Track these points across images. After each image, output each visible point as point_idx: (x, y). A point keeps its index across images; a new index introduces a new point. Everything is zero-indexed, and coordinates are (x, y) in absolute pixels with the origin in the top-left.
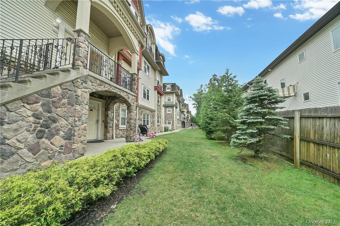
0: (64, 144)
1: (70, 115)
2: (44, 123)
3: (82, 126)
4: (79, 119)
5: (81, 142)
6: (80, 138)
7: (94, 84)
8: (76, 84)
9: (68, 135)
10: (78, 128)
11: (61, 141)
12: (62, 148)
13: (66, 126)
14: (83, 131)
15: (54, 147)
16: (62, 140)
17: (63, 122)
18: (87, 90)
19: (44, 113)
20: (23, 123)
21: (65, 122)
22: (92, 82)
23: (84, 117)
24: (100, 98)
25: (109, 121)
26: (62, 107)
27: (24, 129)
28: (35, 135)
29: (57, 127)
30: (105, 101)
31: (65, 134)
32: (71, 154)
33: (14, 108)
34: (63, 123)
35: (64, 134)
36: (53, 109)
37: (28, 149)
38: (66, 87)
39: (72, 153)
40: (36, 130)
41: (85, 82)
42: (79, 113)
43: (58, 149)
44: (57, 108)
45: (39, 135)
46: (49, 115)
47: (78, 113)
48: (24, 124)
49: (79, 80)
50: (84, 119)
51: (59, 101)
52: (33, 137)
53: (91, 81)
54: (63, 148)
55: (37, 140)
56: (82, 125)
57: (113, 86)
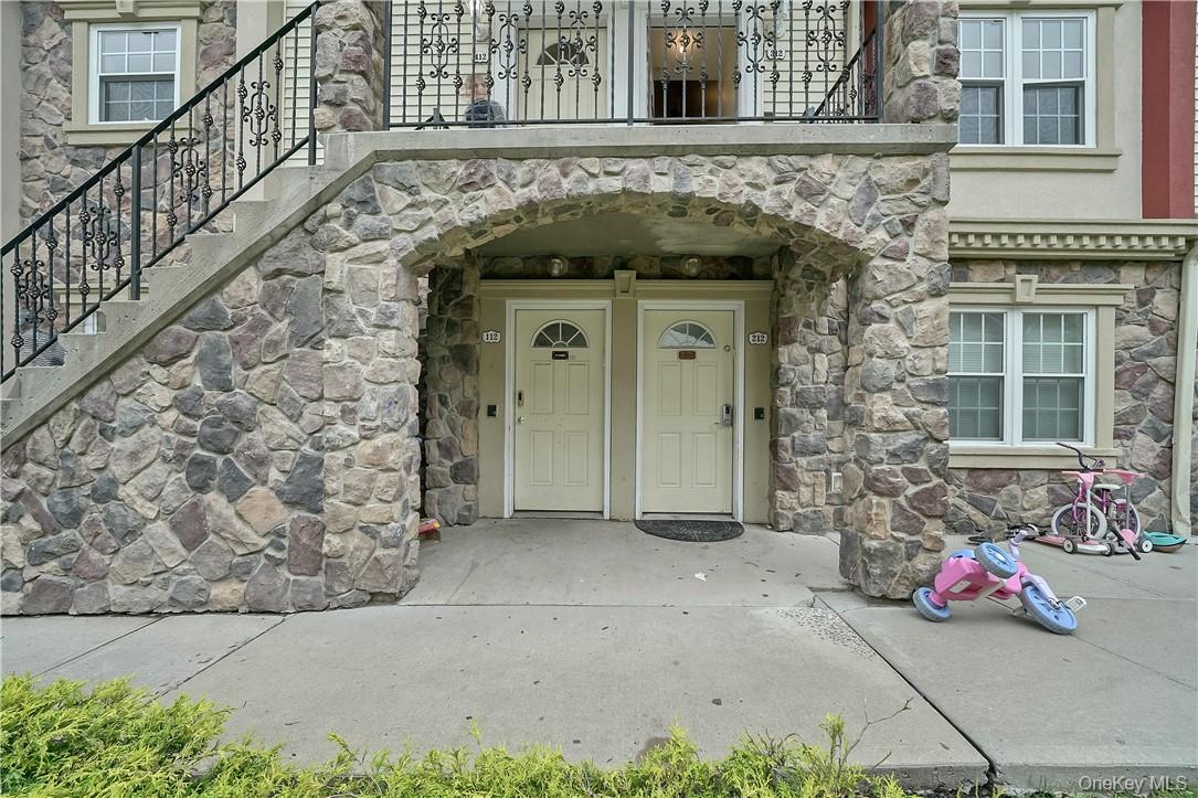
0: (287, 525)
1: (303, 393)
2: (208, 430)
3: (366, 448)
4: (343, 411)
5: (361, 528)
6: (356, 509)
7: (427, 194)
8: (323, 235)
9: (299, 486)
10: (341, 456)
11: (273, 510)
12: (282, 540)
13: (290, 442)
14: (373, 470)
15: (247, 530)
16: (279, 506)
17: (276, 425)
18: (383, 246)
19: (206, 392)
20: (151, 434)
21: (282, 427)
22: (411, 190)
23: (373, 399)
24: (733, 277)
25: (794, 411)
26: (268, 360)
27: (154, 452)
28: (184, 477)
29: (249, 449)
30: (766, 286)
31: (288, 482)
32: (320, 579)
33: (124, 384)
34: (276, 430)
35: (283, 478)
36: (236, 373)
37: (171, 522)
38: (279, 265)
39: (321, 573)
40: (184, 457)
41: (368, 204)
42: (340, 376)
43: (265, 541)
44: (247, 367)
45: (195, 477)
46: (222, 397)
47: (336, 379)
48: (152, 437)
49: (334, 208)
50: (373, 406)
51: (253, 335)
52: (177, 482)
53: (401, 187)
54: (286, 542)
55: (190, 498)
56: (365, 438)
57: (582, 152)
